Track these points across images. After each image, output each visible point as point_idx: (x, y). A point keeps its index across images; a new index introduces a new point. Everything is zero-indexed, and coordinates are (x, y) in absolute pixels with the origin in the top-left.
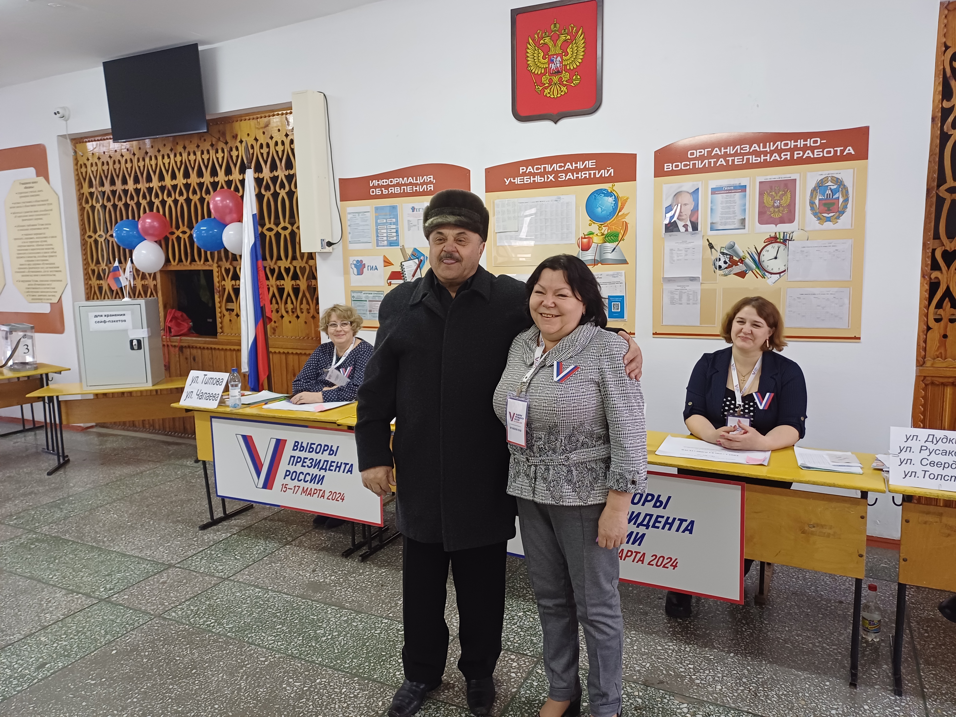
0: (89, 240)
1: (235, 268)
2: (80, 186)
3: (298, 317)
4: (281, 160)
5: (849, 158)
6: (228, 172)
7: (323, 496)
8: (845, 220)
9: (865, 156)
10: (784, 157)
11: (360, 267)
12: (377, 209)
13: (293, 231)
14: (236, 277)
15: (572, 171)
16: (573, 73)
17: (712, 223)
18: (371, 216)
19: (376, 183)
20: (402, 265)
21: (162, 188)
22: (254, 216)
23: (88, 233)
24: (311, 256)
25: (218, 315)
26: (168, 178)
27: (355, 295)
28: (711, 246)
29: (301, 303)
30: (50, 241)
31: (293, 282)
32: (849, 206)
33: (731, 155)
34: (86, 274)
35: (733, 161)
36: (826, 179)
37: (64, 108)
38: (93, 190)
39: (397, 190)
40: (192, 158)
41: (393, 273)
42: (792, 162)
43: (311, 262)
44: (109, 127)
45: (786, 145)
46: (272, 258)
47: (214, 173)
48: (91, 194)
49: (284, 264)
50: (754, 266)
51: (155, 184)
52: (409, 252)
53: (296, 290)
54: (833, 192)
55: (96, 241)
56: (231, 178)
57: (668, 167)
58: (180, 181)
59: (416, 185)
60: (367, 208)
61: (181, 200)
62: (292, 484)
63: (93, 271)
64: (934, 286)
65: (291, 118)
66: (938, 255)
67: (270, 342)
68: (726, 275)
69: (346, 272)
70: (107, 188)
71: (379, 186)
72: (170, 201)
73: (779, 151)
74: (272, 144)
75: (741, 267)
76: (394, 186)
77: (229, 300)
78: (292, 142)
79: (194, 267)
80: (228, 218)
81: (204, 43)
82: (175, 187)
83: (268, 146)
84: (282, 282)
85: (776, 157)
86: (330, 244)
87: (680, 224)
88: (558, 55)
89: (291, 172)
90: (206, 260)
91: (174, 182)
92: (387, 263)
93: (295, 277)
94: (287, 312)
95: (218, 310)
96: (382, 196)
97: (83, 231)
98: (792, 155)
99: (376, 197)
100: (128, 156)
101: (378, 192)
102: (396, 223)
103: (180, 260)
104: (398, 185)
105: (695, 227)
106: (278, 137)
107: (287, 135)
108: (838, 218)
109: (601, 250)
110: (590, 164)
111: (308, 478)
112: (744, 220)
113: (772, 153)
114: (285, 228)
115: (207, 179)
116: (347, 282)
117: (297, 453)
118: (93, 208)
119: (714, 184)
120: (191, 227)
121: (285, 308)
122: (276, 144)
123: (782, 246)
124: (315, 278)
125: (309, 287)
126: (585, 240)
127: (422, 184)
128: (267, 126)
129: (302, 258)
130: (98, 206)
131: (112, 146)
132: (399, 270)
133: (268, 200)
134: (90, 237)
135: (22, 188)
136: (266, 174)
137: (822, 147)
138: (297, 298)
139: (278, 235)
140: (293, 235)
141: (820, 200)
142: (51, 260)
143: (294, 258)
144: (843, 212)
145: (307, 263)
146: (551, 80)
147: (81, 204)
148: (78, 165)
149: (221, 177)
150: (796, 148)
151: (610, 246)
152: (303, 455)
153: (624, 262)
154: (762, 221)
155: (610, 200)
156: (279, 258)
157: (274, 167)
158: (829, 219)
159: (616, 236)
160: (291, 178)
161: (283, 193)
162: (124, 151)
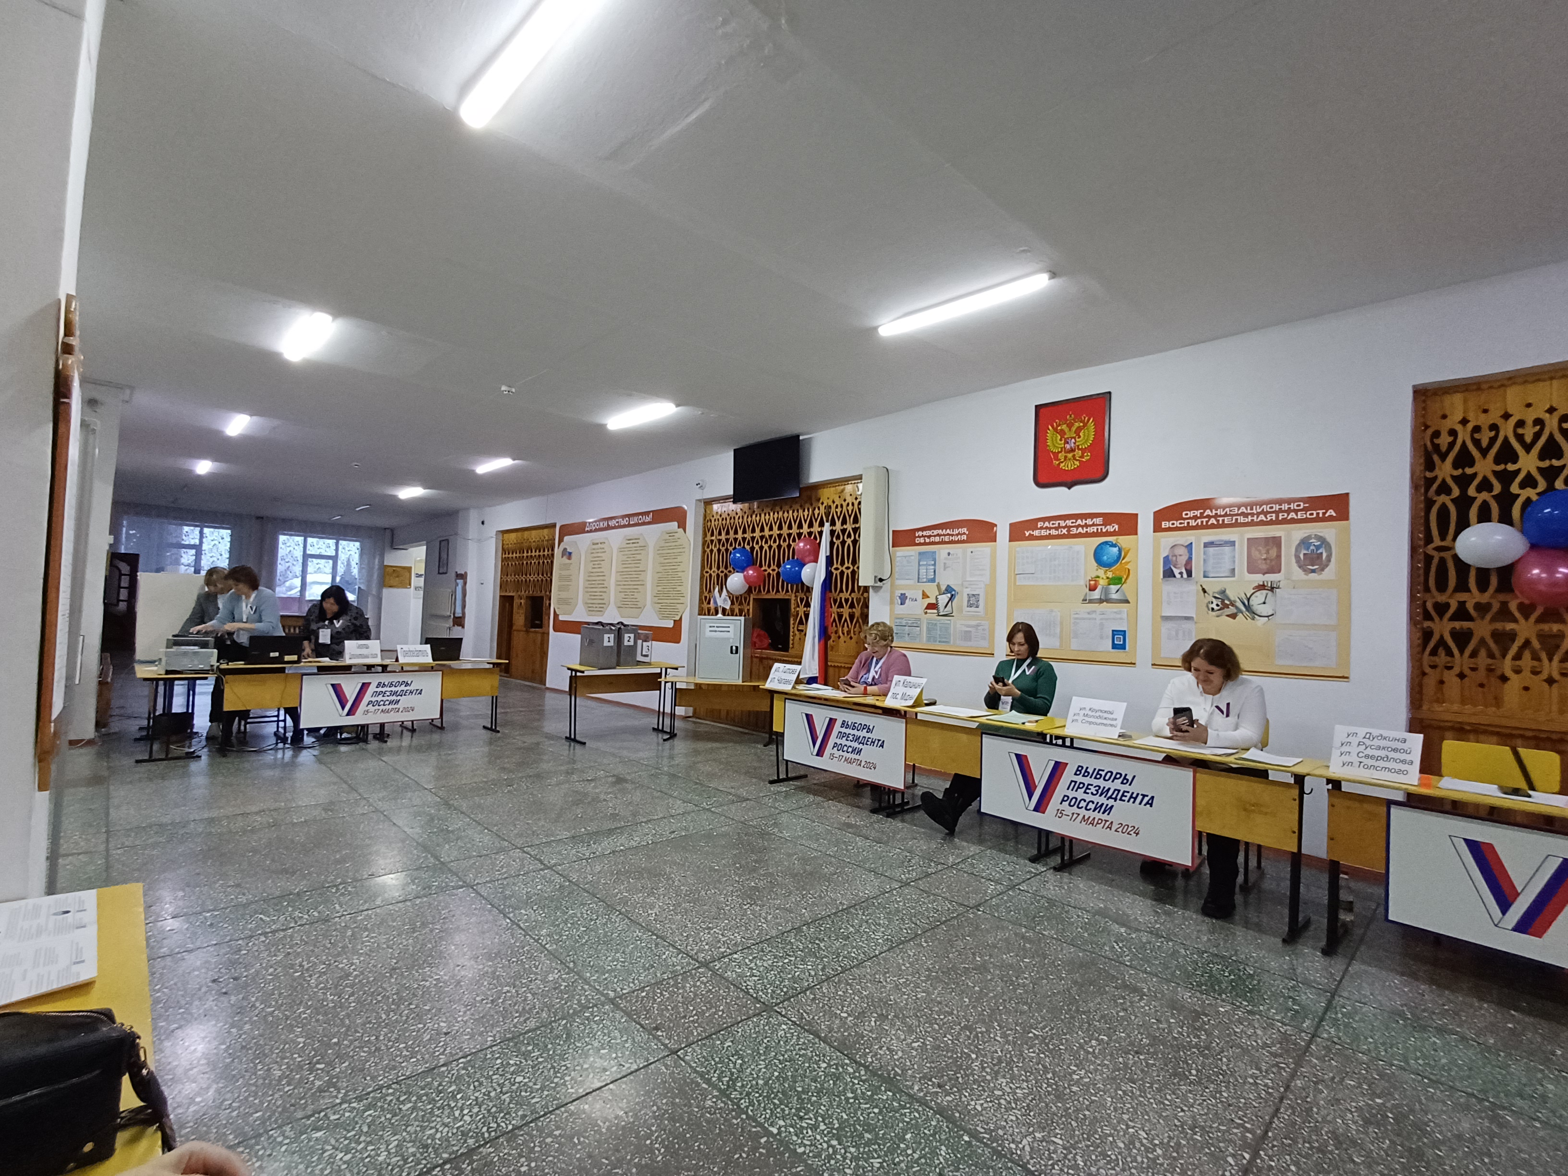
0: (706, 575)
1: (807, 598)
2: (705, 535)
3: (851, 638)
4: (850, 516)
5: (1331, 519)
6: (811, 525)
7: (860, 765)
8: (1329, 573)
9: (1347, 518)
10: (1269, 519)
11: (903, 599)
12: (920, 554)
13: (853, 570)
14: (808, 605)
15: (1082, 527)
16: (1083, 451)
17: (1204, 572)
18: (915, 559)
19: (920, 533)
20: (937, 599)
21: (762, 537)
22: (827, 557)
23: (707, 570)
24: (866, 589)
25: (791, 634)
26: (766, 529)
27: (898, 621)
28: (1204, 591)
29: (855, 627)
30: (680, 574)
31: (850, 610)
32: (1333, 559)
33: (1221, 516)
34: (701, 600)
35: (1223, 521)
36: (1309, 537)
37: (702, 481)
38: (713, 538)
39: (937, 539)
40: (786, 515)
41: (929, 604)
42: (1277, 522)
43: (865, 595)
44: (732, 493)
45: (1271, 508)
46: (836, 591)
47: (800, 526)
48: (712, 541)
49: (845, 595)
50: (1243, 609)
51: (757, 534)
52: (943, 588)
53: (852, 616)
54: (1318, 547)
55: (710, 575)
56: (812, 530)
57: (1165, 524)
58: (776, 532)
59: (952, 535)
60: (912, 553)
61: (775, 546)
62: (837, 753)
63: (706, 597)
64: (1427, 635)
65: (860, 486)
66: (1429, 606)
67: (829, 658)
68: (1218, 616)
69: (892, 602)
70: (723, 537)
71: (923, 536)
72: (766, 547)
73: (1265, 513)
74: (845, 504)
75: (1232, 610)
76: (935, 536)
77: (801, 622)
78: (860, 503)
79: (779, 596)
80: (807, 560)
81: (803, 434)
82: (771, 536)
83: (842, 506)
84: (842, 610)
85: (1262, 517)
86: (881, 580)
87: (1176, 572)
88: (1072, 438)
89: (857, 526)
90: (787, 591)
91: (771, 533)
92: (925, 596)
93: (852, 606)
94: (843, 634)
95: (791, 630)
96: (925, 544)
97: (703, 567)
98: (1277, 517)
99: (920, 544)
100: (740, 514)
101: (922, 540)
102: (935, 565)
103: (769, 591)
104: (938, 535)
105: (1190, 574)
106: (849, 500)
107: (856, 499)
108: (1323, 570)
109: (1106, 591)
110: (1098, 521)
111: (850, 750)
112: (1234, 570)
113: (1258, 514)
114: (848, 568)
115: (795, 530)
116: (892, 611)
117: (843, 730)
118: (712, 551)
119: (1207, 539)
120: (779, 566)
121: (842, 631)
122: (848, 505)
123: (1270, 593)
124: (867, 607)
125: (862, 614)
126: (1092, 583)
127: (957, 535)
128: (843, 491)
129: (859, 591)
130: (715, 550)
131: (731, 507)
132: (934, 601)
133: (838, 546)
134: (707, 572)
135: (667, 537)
136: (838, 527)
137: (1305, 510)
138: (852, 623)
139: (842, 573)
140: (854, 573)
141: (1305, 554)
142: (679, 588)
143: (853, 591)
144: (1327, 566)
145: (862, 594)
146: (1066, 457)
147: (703, 548)
148: (706, 519)
149: (805, 529)
150: (1281, 511)
151: (1114, 588)
152: (848, 731)
153: (1127, 602)
154: (1250, 571)
155: (1115, 550)
156: (841, 591)
157: (844, 522)
158: (1313, 571)
159: (1120, 579)
160: (856, 530)
161: (849, 541)
162: (739, 510)
